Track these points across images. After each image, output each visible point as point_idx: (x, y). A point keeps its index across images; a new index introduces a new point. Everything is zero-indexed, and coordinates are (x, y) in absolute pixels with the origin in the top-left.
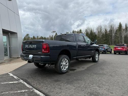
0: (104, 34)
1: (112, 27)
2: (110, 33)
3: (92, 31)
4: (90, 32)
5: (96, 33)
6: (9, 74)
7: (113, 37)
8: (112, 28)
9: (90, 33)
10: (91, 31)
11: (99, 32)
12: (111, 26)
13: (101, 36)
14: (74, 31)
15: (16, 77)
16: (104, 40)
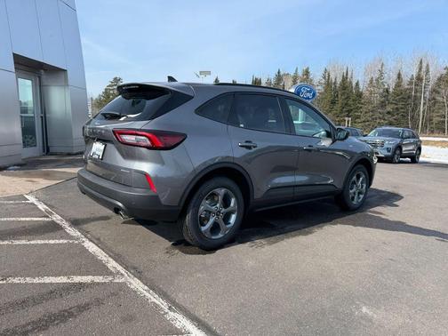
0: (391, 90)
1: (424, 65)
2: (411, 89)
3: (349, 76)
4: (339, 80)
5: (361, 86)
6: (27, 196)
7: (424, 104)
8: (424, 69)
9: (338, 85)
10: (345, 79)
11: (371, 81)
12: (421, 63)
13: (377, 99)
14: (282, 73)
15: (45, 206)
16: (389, 113)
